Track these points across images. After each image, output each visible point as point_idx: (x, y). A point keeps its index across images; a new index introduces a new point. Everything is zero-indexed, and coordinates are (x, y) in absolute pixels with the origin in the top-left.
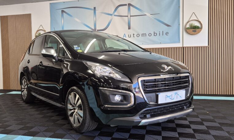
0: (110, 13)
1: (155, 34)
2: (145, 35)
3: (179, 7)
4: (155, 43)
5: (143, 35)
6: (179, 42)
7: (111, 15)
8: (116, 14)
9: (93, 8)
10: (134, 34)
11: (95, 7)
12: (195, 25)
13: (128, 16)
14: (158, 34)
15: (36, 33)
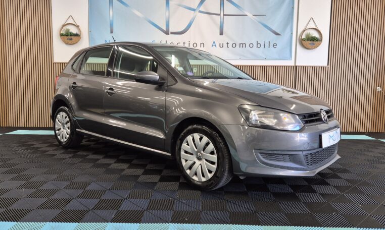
0: (192, 7)
2: (244, 45)
3: (293, 8)
4: (257, 58)
5: (241, 45)
7: (194, 10)
8: (202, 9)
10: (228, 43)
12: (313, 36)
13: (220, 15)
15: (61, 29)
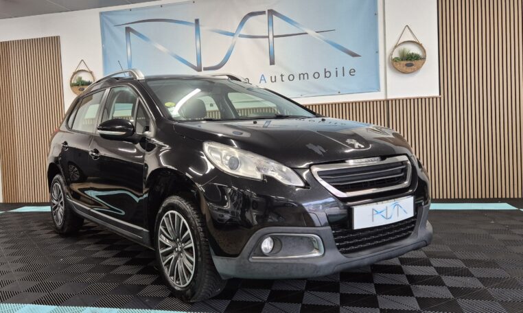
0: (230, 31)
1: (328, 74)
2: (306, 75)
3: (376, 14)
4: (327, 92)
5: (302, 76)
7: (232, 35)
8: (243, 32)
9: (194, 22)
10: (282, 76)
11: (197, 18)
12: (411, 52)
13: (268, 37)
14: (333, 74)
15: (72, 78)
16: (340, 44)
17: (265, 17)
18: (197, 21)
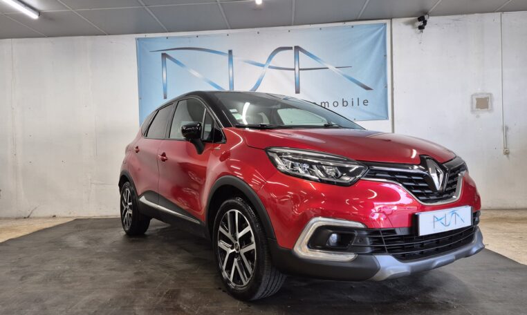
1: (345, 104)
6: (387, 118)
9: (227, 52)
11: (230, 49)
14: (350, 103)
16: (356, 78)
17: (292, 52)
18: (230, 52)
